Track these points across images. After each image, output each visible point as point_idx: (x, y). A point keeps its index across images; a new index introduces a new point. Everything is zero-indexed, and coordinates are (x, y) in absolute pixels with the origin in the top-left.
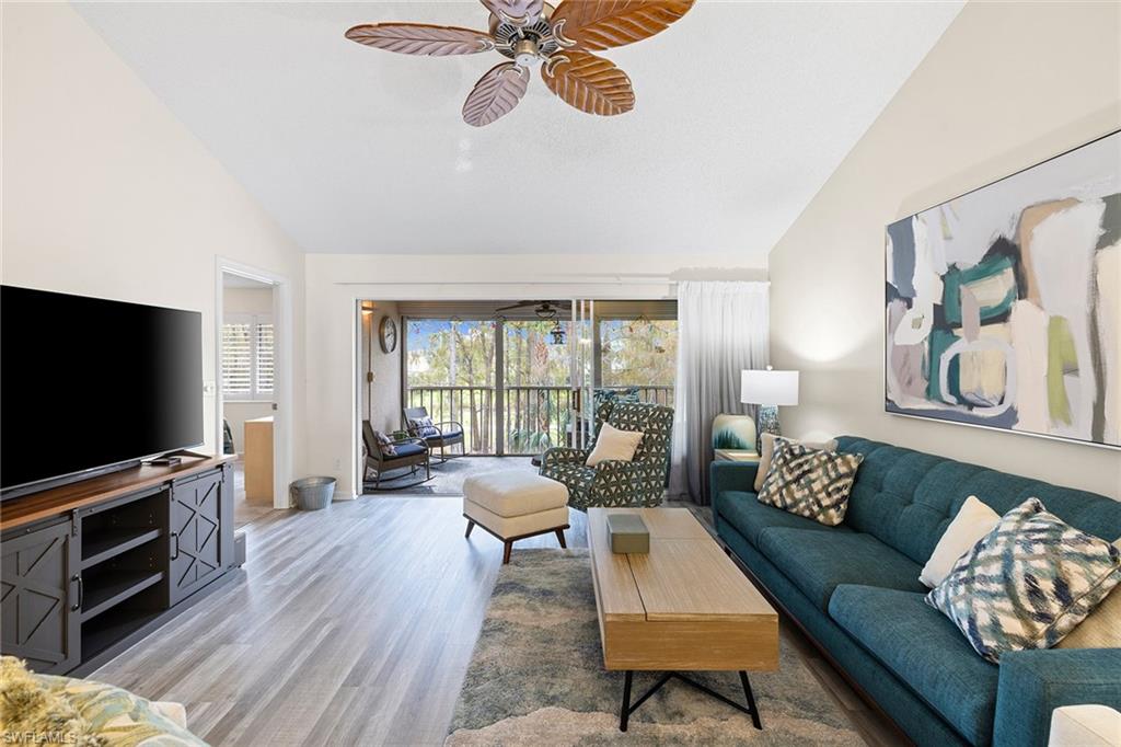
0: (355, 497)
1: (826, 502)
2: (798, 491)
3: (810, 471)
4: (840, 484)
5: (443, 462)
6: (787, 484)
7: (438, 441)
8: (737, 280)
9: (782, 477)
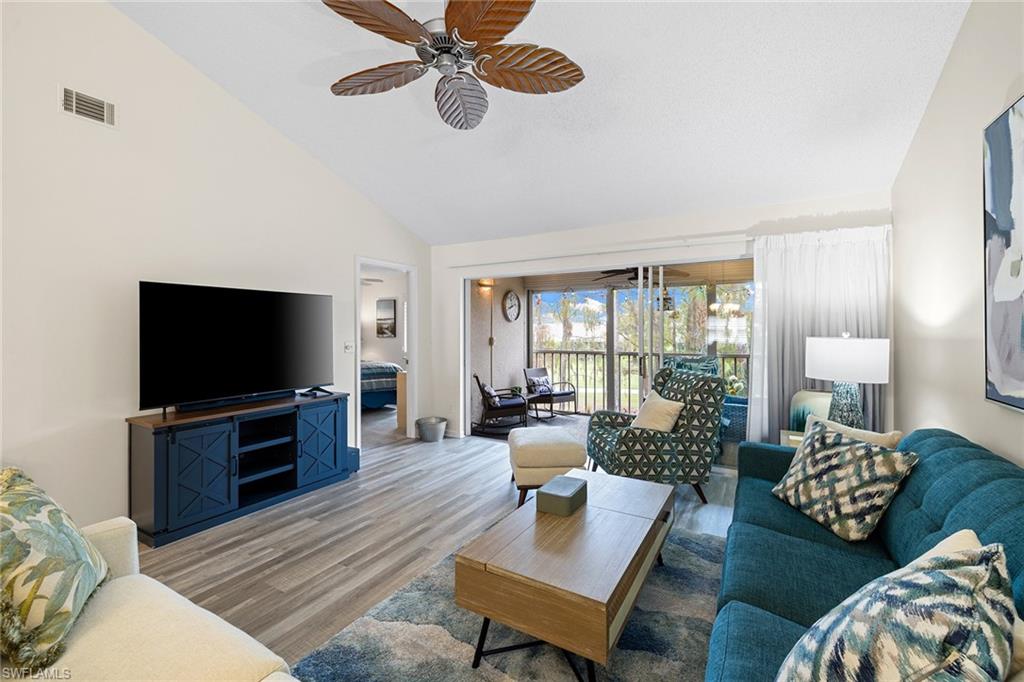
0: (462, 435)
1: (847, 509)
2: (816, 489)
3: (837, 467)
4: (872, 489)
5: (553, 417)
6: (807, 479)
7: (548, 398)
8: (836, 227)
9: (804, 469)
